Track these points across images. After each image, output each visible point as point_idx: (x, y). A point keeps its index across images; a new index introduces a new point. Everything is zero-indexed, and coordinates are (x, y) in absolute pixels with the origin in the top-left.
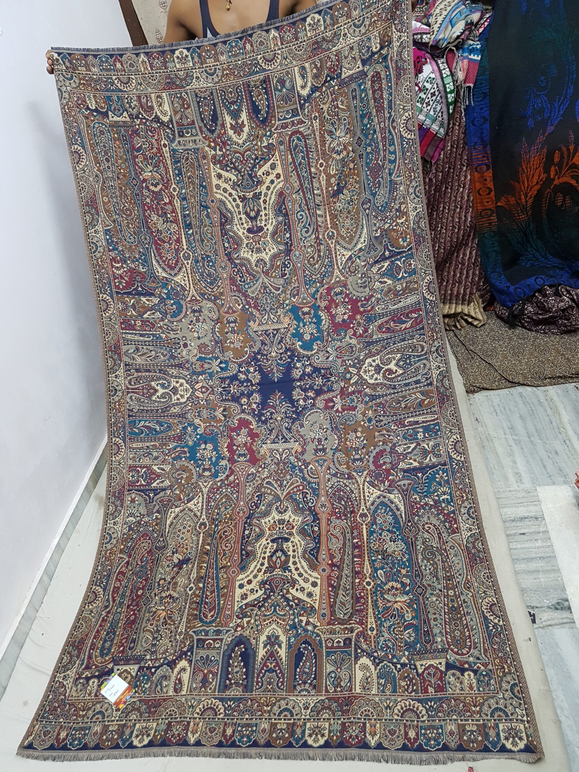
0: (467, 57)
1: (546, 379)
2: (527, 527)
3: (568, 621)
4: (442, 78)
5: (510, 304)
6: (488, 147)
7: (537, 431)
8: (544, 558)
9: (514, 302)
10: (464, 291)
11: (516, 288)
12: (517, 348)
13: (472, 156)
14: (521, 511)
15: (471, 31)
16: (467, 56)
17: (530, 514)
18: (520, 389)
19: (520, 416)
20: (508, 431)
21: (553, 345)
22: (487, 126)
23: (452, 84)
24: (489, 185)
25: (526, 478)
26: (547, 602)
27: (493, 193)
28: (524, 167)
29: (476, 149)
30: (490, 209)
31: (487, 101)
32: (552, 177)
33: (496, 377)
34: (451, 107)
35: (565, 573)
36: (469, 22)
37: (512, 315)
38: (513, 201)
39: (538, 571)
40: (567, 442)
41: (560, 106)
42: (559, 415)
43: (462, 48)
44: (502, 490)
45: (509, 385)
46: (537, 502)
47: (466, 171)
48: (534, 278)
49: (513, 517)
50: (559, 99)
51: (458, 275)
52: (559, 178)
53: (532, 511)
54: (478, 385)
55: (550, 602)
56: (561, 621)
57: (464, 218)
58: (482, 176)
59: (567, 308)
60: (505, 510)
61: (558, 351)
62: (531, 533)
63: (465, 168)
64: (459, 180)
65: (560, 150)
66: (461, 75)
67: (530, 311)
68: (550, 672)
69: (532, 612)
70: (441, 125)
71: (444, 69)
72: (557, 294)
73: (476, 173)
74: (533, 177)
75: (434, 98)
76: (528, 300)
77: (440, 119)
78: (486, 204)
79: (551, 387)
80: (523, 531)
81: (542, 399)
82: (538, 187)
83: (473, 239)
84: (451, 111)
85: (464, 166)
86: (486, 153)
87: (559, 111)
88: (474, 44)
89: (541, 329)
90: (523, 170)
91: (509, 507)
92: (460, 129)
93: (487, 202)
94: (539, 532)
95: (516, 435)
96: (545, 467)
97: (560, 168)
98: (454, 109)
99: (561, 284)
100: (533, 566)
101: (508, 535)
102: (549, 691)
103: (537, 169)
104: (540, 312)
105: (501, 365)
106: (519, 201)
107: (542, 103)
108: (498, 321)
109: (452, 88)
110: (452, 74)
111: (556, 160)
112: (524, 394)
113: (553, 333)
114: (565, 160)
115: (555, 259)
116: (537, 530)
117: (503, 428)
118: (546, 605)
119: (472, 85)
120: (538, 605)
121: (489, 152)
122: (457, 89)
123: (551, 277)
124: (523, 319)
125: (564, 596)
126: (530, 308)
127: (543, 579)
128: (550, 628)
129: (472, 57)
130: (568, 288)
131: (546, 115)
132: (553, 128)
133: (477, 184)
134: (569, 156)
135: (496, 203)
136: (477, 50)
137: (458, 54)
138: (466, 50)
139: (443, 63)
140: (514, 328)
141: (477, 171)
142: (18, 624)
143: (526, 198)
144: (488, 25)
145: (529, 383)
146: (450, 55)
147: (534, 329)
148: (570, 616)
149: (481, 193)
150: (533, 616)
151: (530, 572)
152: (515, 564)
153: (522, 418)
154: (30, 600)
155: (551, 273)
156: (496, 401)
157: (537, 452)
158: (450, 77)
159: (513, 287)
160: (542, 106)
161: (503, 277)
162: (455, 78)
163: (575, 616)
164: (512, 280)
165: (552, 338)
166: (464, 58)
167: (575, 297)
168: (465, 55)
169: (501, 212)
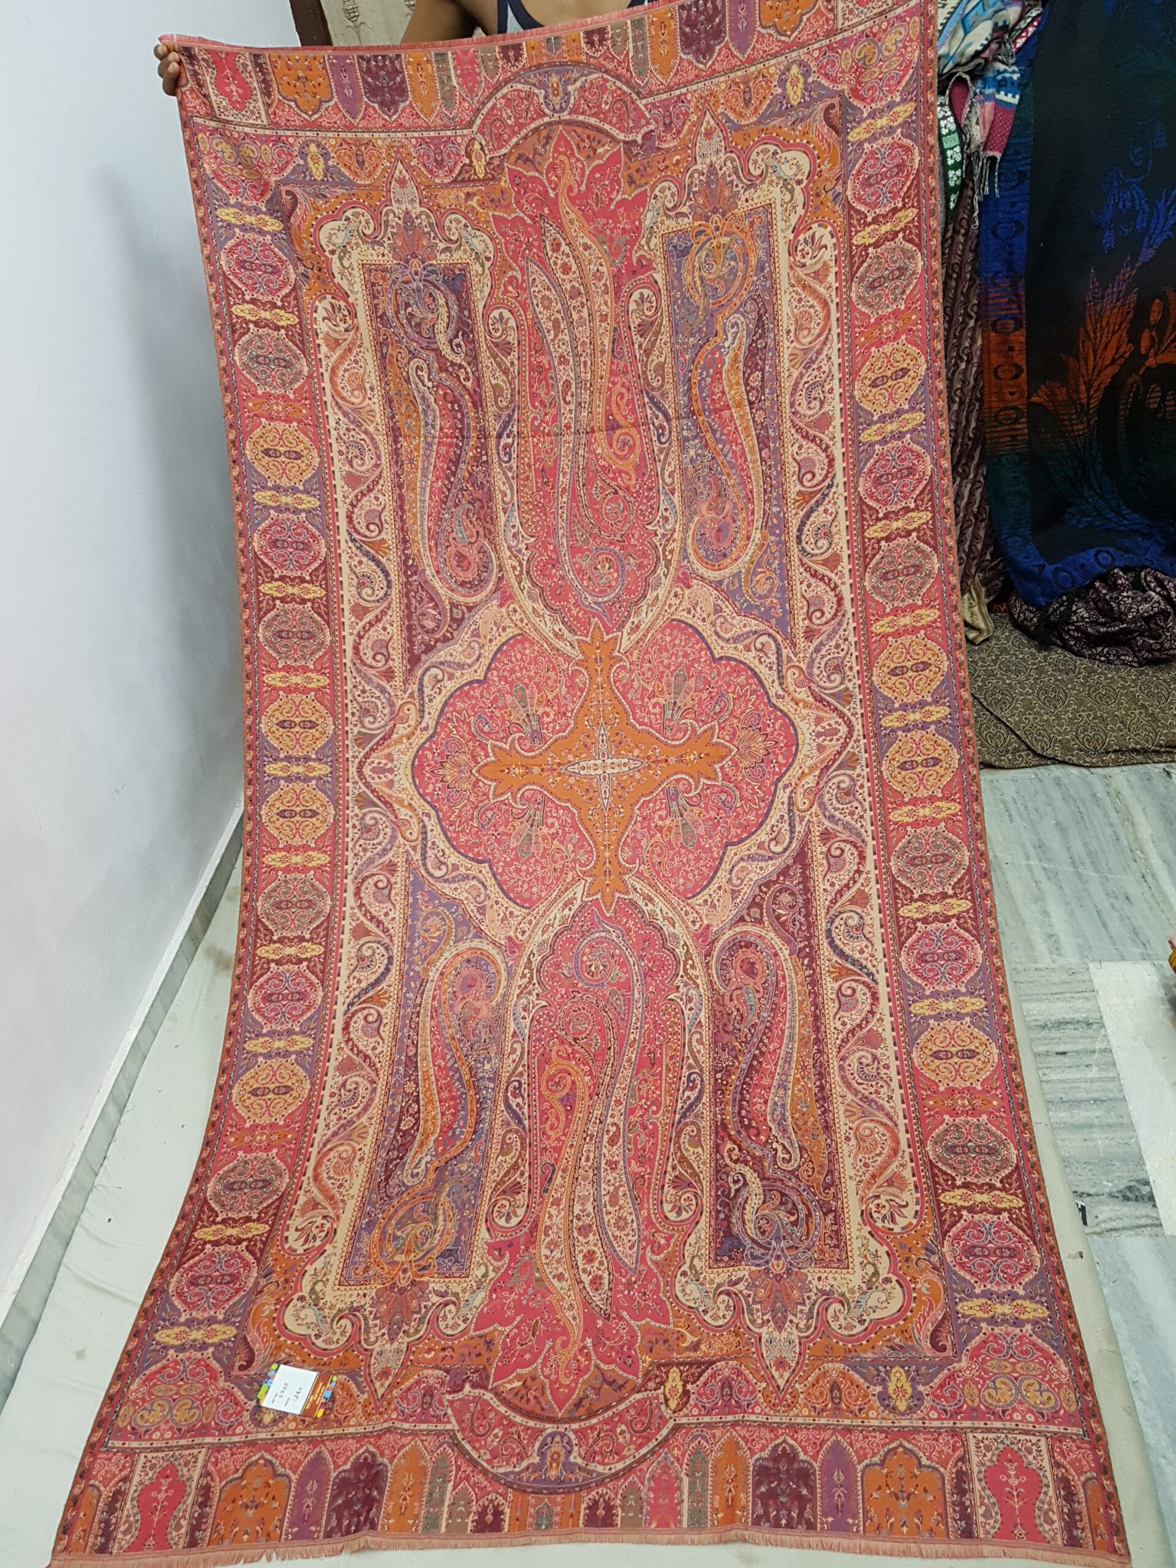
0: (991, 97)
1: (1108, 752)
2: (1070, 1041)
3: (1149, 1222)
4: (940, 137)
5: (1042, 601)
6: (1022, 284)
7: (1090, 854)
8: (1102, 1101)
9: (1052, 596)
11: (1057, 570)
12: (1054, 690)
13: (986, 299)
14: (1059, 1010)
15: (1002, 43)
16: (993, 95)
17: (1077, 1016)
18: (1056, 770)
19: (1057, 824)
20: (1032, 852)
21: (1124, 687)
22: (1022, 241)
23: (958, 149)
24: (1017, 360)
25: (1068, 944)
26: (1108, 1186)
27: (1024, 375)
28: (1089, 327)
29: (996, 285)
30: (1015, 408)
31: (1025, 188)
32: (1143, 351)
33: (1010, 743)
34: (953, 197)
35: (1142, 1131)
36: (1000, 24)
37: (1044, 620)
38: (1062, 394)
39: (1091, 1126)
40: (1149, 878)
41: (1168, 210)
42: (1133, 824)
43: (981, 77)
44: (1020, 967)
45: (1036, 761)
46: (1090, 992)
47: (974, 329)
48: (1093, 552)
49: (1042, 1019)
50: (1169, 193)
52: (1156, 355)
53: (1079, 1009)
55: (1115, 1186)
56: (1136, 1222)
57: (964, 423)
58: (1005, 342)
59: (1156, 614)
60: (1029, 1005)
61: (1134, 699)
62: (1077, 1052)
63: (972, 323)
64: (959, 345)
65: (1163, 297)
66: (978, 134)
67: (1083, 618)
68: (1116, 1317)
69: (1081, 1203)
71: (945, 118)
72: (1138, 586)
73: (993, 334)
74: (1105, 348)
76: (1078, 596)
78: (1009, 397)
79: (1117, 770)
80: (1062, 1049)
81: (1100, 792)
82: (1110, 372)
83: (978, 466)
84: (952, 205)
85: (971, 317)
86: (1016, 295)
87: (1166, 220)
88: (1005, 71)
89: (1101, 654)
90: (1088, 334)
91: (1035, 1001)
92: (966, 241)
93: (1012, 394)
94: (1094, 1052)
95: (1049, 861)
96: (1104, 925)
97: (1161, 333)
98: (959, 202)
99: (1145, 567)
100: (1081, 1115)
101: (1036, 1055)
102: (1117, 1353)
103: (1114, 333)
104: (1102, 620)
105: (1020, 721)
106: (1075, 396)
107: (1133, 200)
108: (1017, 633)
109: (959, 159)
110: (960, 130)
111: (1155, 317)
112: (1065, 781)
113: (1124, 663)
114: (1172, 320)
115: (1134, 517)
116: (1090, 1047)
117: (1023, 846)
118: (1107, 1190)
119: (998, 155)
120: (1092, 1192)
121: (1022, 293)
122: (969, 161)
123: (1127, 550)
124: (1068, 632)
125: (1141, 1176)
126: (1081, 612)
127: (1101, 1141)
128: (1114, 1234)
129: (1001, 96)
130: (1160, 575)
131: (1141, 226)
132: (1151, 252)
133: (994, 356)
135: (1029, 397)
136: (1013, 83)
137: (975, 88)
138: (991, 82)
139: (942, 105)
140: (1047, 649)
141: (995, 330)
142: (59, 1199)
143: (1088, 390)
144: (1034, 33)
145: (1075, 759)
146: (957, 90)
147: (1087, 653)
148: (1152, 1213)
149: (1000, 374)
150: (1083, 1209)
151: (1076, 1127)
152: (1048, 1110)
153: (1060, 827)
154: (83, 1153)
155: (1126, 543)
156: (1010, 791)
157: (1089, 896)
158: (956, 135)
159: (1052, 567)
160: (1133, 206)
161: (1031, 545)
162: (966, 139)
163: (1162, 1214)
164: (1048, 552)
165: (1123, 673)
166: (985, 97)
167: (1173, 594)
168: (988, 91)
169: (1037, 415)
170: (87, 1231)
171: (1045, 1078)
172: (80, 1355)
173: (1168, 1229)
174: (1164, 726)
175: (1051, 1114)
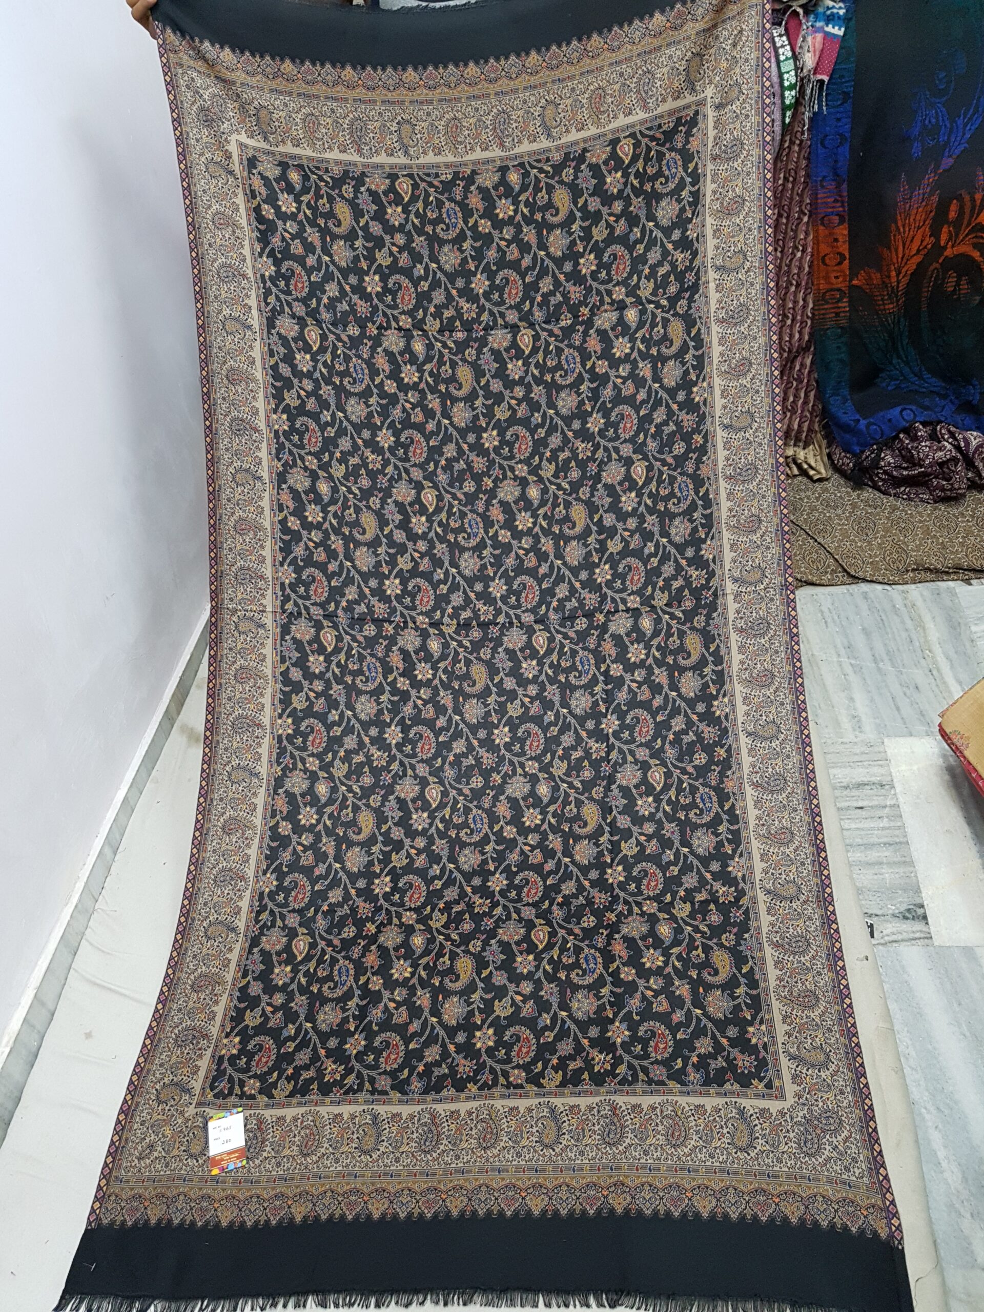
1: (907, 572)
2: (867, 798)
3: (922, 935)
4: (778, 62)
5: (857, 449)
6: (845, 186)
7: (888, 652)
8: (890, 845)
9: (865, 445)
10: (799, 426)
11: (869, 424)
12: (865, 521)
13: (817, 199)
14: (860, 774)
16: (822, 28)
17: (873, 779)
18: (864, 587)
19: (863, 629)
20: (842, 652)
21: (920, 521)
22: (845, 150)
23: (793, 73)
24: (841, 250)
25: (868, 723)
26: (892, 909)
27: (847, 262)
28: (900, 223)
29: (823, 187)
30: (839, 290)
31: (848, 106)
32: (942, 243)
33: (829, 566)
34: (788, 113)
35: (920, 867)
37: (859, 465)
38: (876, 278)
39: (881, 863)
40: (935, 672)
41: (965, 126)
42: (924, 629)
43: (813, 11)
44: (830, 742)
45: (849, 580)
46: (884, 760)
47: (808, 223)
48: (899, 409)
49: (845, 782)
50: (966, 113)
51: (791, 399)
52: (953, 246)
53: (876, 773)
54: (799, 576)
55: (897, 908)
56: (912, 936)
57: (801, 303)
58: (831, 234)
59: (948, 460)
60: (834, 771)
61: (927, 531)
62: (872, 807)
63: (806, 219)
64: (795, 238)
65: (960, 198)
66: (809, 60)
67: (889, 463)
68: (893, 1006)
69: (869, 922)
71: (783, 46)
72: (934, 437)
73: (822, 228)
74: (912, 241)
76: (886, 445)
78: (834, 280)
79: (913, 586)
80: (860, 805)
81: (899, 604)
82: (918, 259)
84: (787, 120)
85: (804, 214)
86: (841, 196)
87: (964, 133)
88: (833, 7)
89: (903, 493)
90: (898, 229)
91: (841, 767)
92: (800, 150)
93: (837, 278)
94: (885, 807)
95: (856, 658)
96: (898, 709)
97: (958, 229)
98: (794, 116)
99: (939, 422)
100: (873, 855)
101: (838, 809)
102: (891, 1030)
103: (919, 228)
104: (905, 465)
105: (839, 546)
106: (886, 280)
107: (937, 117)
108: (836, 476)
109: (793, 81)
110: (795, 57)
111: (952, 215)
112: (871, 595)
113: (922, 500)
114: (967, 217)
115: (933, 380)
116: (883, 804)
117: (835, 647)
118: (891, 912)
119: (826, 78)
120: (879, 913)
121: (845, 194)
122: (802, 83)
123: (927, 408)
124: (877, 475)
125: (918, 901)
126: (888, 458)
127: (888, 875)
128: (895, 945)
129: (829, 29)
130: (952, 429)
131: (943, 138)
132: (951, 161)
133: (823, 246)
134: (973, 210)
135: (851, 281)
136: (839, 17)
137: (806, 23)
138: (821, 16)
139: (780, 35)
140: (860, 489)
141: (823, 224)
142: (68, 918)
143: (898, 275)
145: (880, 579)
146: (793, 23)
147: (892, 492)
148: (925, 929)
149: (827, 261)
150: (871, 927)
151: (869, 864)
152: (848, 851)
153: (866, 632)
154: (86, 883)
155: (927, 402)
156: (827, 603)
157: (886, 686)
158: (791, 61)
159: (865, 422)
160: (937, 122)
161: (849, 403)
162: (800, 64)
163: (933, 929)
164: (863, 409)
165: (920, 509)
166: (816, 30)
167: (962, 444)
168: (819, 24)
169: (857, 296)
170: (91, 944)
171: (846, 826)
172: (88, 1035)
173: (937, 941)
174: (952, 553)
175: (850, 854)
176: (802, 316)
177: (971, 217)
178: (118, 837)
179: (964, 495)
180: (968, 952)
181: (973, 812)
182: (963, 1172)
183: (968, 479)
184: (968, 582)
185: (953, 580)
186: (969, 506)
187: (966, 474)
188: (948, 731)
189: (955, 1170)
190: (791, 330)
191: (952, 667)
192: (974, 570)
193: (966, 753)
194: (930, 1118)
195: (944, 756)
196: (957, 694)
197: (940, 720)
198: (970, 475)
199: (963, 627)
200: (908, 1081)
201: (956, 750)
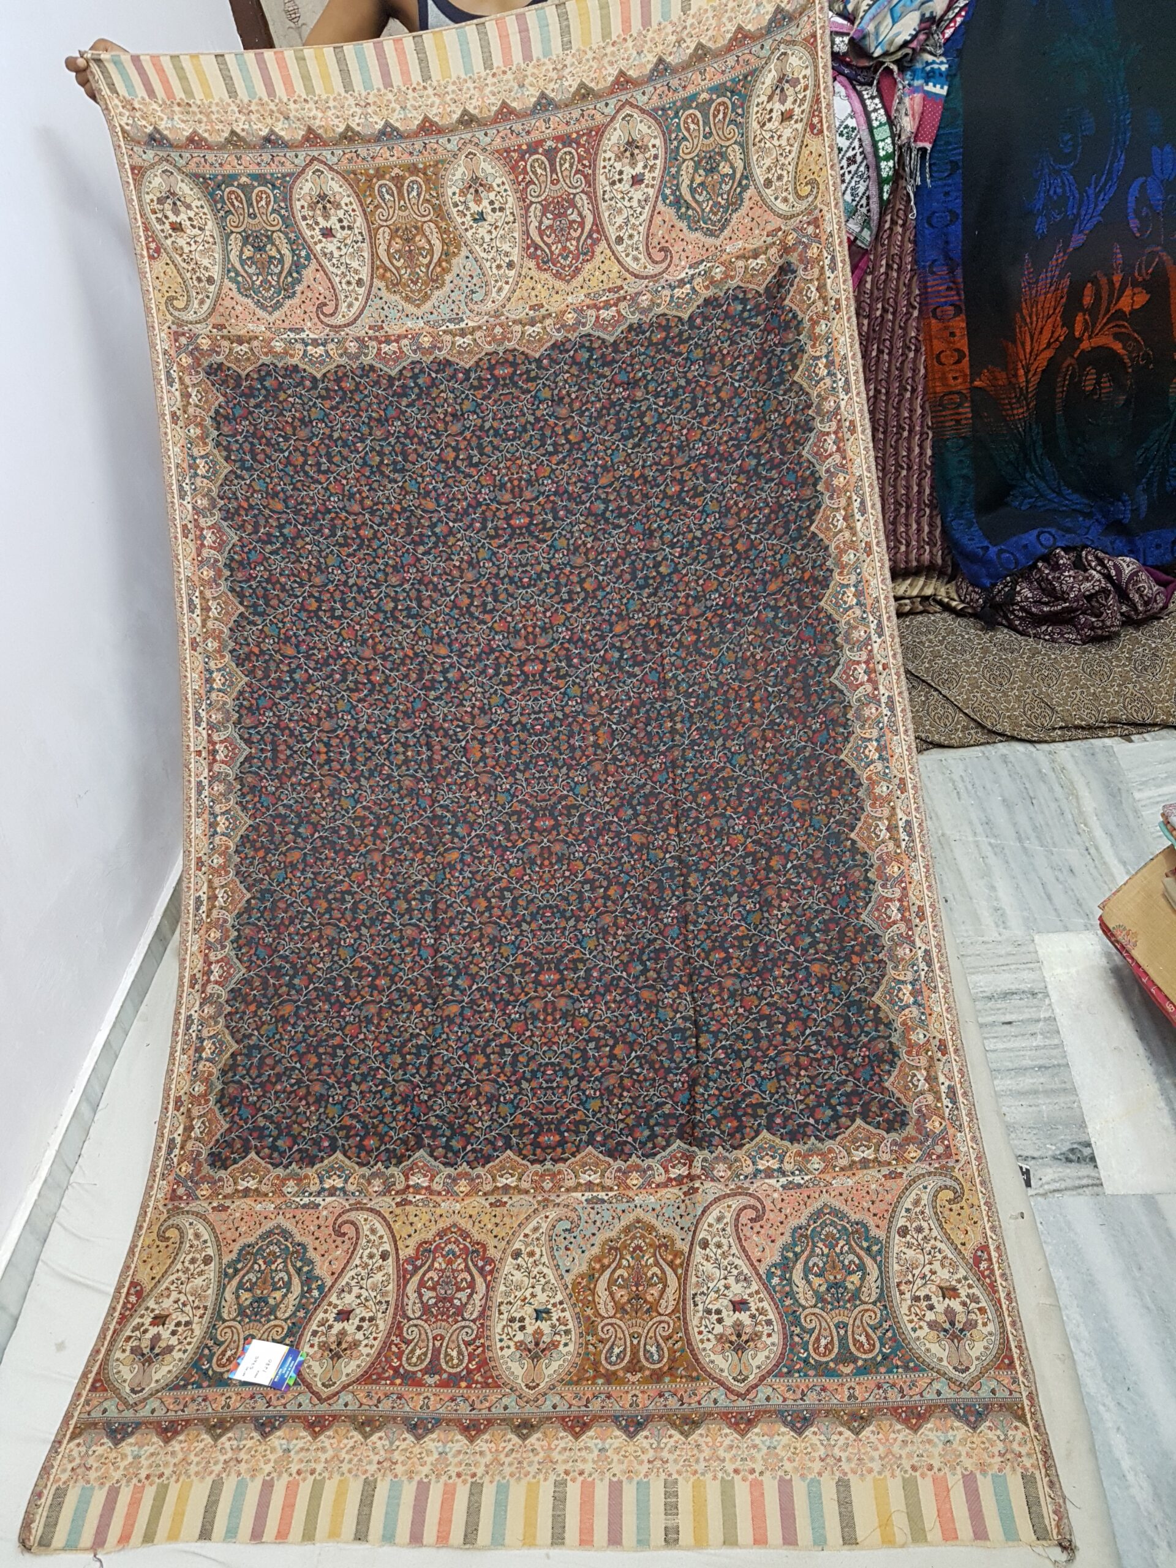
0: (920, 89)
1: (1054, 729)
2: (1016, 1011)
3: (1090, 1182)
4: (871, 129)
5: (987, 582)
6: (959, 272)
7: (1035, 828)
8: (1047, 1068)
9: (997, 577)
11: (1001, 551)
12: (998, 669)
13: (926, 287)
14: (1005, 981)
15: (930, 34)
16: (921, 86)
17: (1023, 987)
18: (1003, 748)
19: (1004, 801)
20: (979, 829)
21: (1066, 667)
22: (957, 229)
23: (889, 141)
24: (958, 346)
25: (1014, 917)
26: (1052, 1149)
27: (967, 359)
28: (1025, 312)
29: (933, 273)
30: (959, 393)
31: (958, 178)
32: (1077, 334)
33: (958, 722)
34: (886, 188)
35: (1084, 1095)
36: (928, 15)
37: (990, 601)
38: (1002, 378)
39: (1036, 1092)
40: (1092, 851)
41: (1097, 196)
42: (1077, 798)
43: (910, 68)
44: (967, 941)
45: (985, 738)
46: (1035, 962)
47: (918, 317)
48: (1035, 532)
49: (989, 991)
50: (1098, 179)
52: (1090, 337)
53: (1026, 979)
54: (923, 736)
55: (1058, 1149)
56: (1077, 1183)
57: (919, 411)
58: (946, 328)
59: (1097, 592)
60: (974, 978)
61: (1077, 677)
62: (1022, 1022)
63: (916, 313)
64: (905, 335)
65: (1095, 281)
66: (908, 124)
67: (1027, 598)
68: (1057, 1274)
69: (1025, 1167)
70: (866, 223)
71: (875, 110)
72: (1079, 565)
73: (933, 321)
74: (1041, 333)
75: (853, 168)
76: (1022, 576)
77: (864, 210)
78: (952, 382)
79: (1062, 745)
80: (1008, 1018)
81: (1046, 768)
82: (1049, 354)
84: (885, 196)
85: (914, 308)
86: (955, 282)
87: (1096, 205)
88: (934, 62)
89: (1045, 633)
90: (1023, 319)
91: (983, 973)
92: (904, 232)
93: (955, 378)
94: (1038, 1021)
95: (996, 837)
96: (1049, 898)
97: (1094, 317)
98: (892, 192)
99: (1085, 547)
100: (1027, 1082)
101: (981, 1026)
102: (1057, 1308)
103: (1049, 317)
104: (1045, 599)
105: (968, 699)
106: (1013, 380)
107: (1063, 186)
109: (890, 150)
110: (891, 122)
111: (1087, 300)
112: (1011, 758)
113: (1068, 641)
114: (1104, 303)
115: (1075, 497)
116: (1035, 1016)
117: (970, 823)
118: (1050, 1153)
119: (928, 146)
120: (1036, 1154)
121: (960, 280)
122: (900, 152)
123: (1068, 530)
124: (1012, 612)
125: (1083, 1138)
126: (1025, 592)
127: (1045, 1106)
128: (1057, 1195)
129: (930, 88)
130: (1100, 554)
131: (1072, 212)
132: (1082, 238)
133: (936, 342)
134: (1111, 295)
135: (972, 382)
136: (941, 74)
137: (903, 82)
138: (919, 73)
139: (872, 97)
140: (993, 629)
141: (935, 316)
142: (35, 1197)
143: (1026, 374)
144: (962, 24)
145: (1023, 735)
146: (886, 82)
147: (1032, 632)
148: (1093, 1174)
149: (943, 360)
150: (1026, 1173)
151: (1022, 1094)
152: (994, 1078)
153: (1007, 804)
154: (58, 1151)
155: (1068, 523)
156: (958, 770)
157: (1034, 870)
158: (887, 127)
159: (995, 549)
160: (1064, 192)
161: (975, 528)
162: (897, 130)
163: (1103, 1174)
164: (992, 535)
165: (1066, 653)
166: (915, 90)
167: (1113, 573)
168: (917, 83)
169: (980, 399)
170: (64, 1229)
171: (991, 1047)
172: (61, 1346)
173: (1109, 1189)
174: (1106, 704)
175: (996, 1082)
176: (922, 426)
177: (1110, 303)
178: (98, 1089)
179: (1117, 634)
180: (1149, 1201)
181: (1147, 1023)
182: (1155, 1488)
183: (1122, 614)
184: (1127, 738)
185: (1110, 736)
186: (1124, 646)
187: (1120, 608)
188: (1111, 926)
189: (1145, 1485)
190: (909, 443)
191: (1113, 844)
192: (1135, 724)
193: (1135, 953)
194: (1110, 1418)
195: (1108, 955)
196: (1122, 878)
197: (1100, 912)
198: (1124, 609)
199: (1124, 795)
200: (1080, 1370)
201: (1122, 949)
